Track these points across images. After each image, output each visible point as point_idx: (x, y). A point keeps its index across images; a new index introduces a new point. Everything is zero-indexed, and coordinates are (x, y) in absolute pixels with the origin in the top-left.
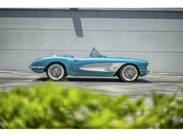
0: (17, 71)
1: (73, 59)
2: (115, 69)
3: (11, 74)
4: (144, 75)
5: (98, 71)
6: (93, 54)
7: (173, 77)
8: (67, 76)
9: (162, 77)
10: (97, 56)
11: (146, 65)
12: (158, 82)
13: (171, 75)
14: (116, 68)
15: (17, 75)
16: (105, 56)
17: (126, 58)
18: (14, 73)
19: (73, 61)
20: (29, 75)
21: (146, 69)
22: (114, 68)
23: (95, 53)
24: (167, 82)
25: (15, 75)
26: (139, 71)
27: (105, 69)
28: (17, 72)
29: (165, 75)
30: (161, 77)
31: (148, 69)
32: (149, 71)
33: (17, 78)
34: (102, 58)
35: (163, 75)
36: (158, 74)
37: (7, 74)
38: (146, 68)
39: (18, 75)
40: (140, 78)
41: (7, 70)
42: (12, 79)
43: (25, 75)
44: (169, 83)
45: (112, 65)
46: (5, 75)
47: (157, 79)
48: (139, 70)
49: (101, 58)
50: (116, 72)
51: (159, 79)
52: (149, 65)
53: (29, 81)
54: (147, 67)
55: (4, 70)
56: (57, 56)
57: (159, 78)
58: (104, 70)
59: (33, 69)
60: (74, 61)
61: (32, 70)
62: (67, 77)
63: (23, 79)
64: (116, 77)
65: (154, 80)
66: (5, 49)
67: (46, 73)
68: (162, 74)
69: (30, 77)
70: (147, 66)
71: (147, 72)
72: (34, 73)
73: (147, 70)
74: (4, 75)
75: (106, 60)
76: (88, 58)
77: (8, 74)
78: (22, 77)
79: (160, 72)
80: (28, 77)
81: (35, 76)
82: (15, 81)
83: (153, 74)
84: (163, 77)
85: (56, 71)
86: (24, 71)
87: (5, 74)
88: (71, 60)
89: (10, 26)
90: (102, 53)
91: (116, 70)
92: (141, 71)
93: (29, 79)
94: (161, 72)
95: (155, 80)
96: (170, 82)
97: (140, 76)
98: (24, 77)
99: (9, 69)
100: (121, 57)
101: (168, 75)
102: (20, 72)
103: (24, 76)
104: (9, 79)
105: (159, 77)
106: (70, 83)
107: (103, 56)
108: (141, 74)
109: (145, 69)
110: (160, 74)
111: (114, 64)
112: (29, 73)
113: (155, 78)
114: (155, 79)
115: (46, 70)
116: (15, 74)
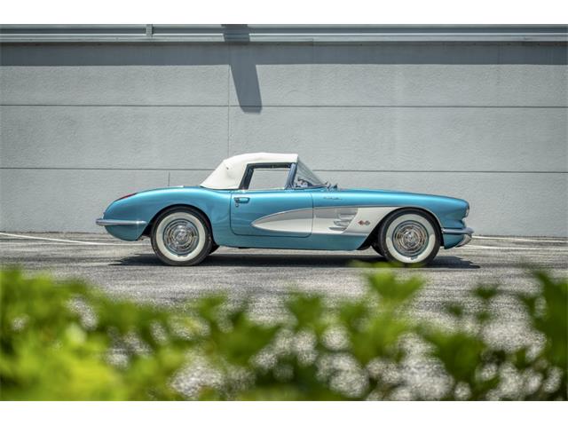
0: (62, 236)
1: (234, 196)
2: (364, 225)
3: (39, 245)
4: (456, 244)
5: (310, 234)
6: (296, 181)
7: (548, 251)
8: (219, 249)
9: (512, 250)
10: (309, 185)
11: (461, 212)
12: (494, 266)
13: (541, 244)
14: (367, 223)
15: (60, 249)
16: (336, 187)
17: (402, 191)
18: (51, 241)
19: (233, 201)
20: (96, 246)
21: (461, 226)
22: (361, 223)
23: (302, 178)
24: (524, 266)
25: (53, 248)
26: (441, 231)
27: (335, 226)
28: (62, 238)
30: (508, 250)
31: (468, 226)
32: (472, 232)
33: (55, 256)
34: (325, 192)
35: (518, 243)
37: (30, 244)
38: (461, 222)
39: (63, 246)
40: (442, 252)
41: (30, 233)
42: (40, 260)
43: (85, 246)
45: (355, 214)
46: (22, 247)
47: (495, 256)
48: (440, 228)
49: (319, 191)
50: (367, 235)
51: (499, 257)
52: (470, 212)
53: (91, 264)
54: (464, 220)
55: (22, 233)
56: (185, 187)
57: (501, 254)
58: (331, 229)
59: (110, 228)
60: (238, 201)
61: (106, 231)
62: (215, 252)
63: (73, 260)
64: (371, 252)
65: (485, 259)
66: (25, 166)
67: (149, 239)
69: (98, 253)
70: (465, 217)
71: (466, 236)
72: (113, 242)
73: (465, 227)
74: (17, 247)
75: (337, 199)
76: (281, 191)
77: (33, 243)
78: (71, 255)
79: (511, 236)
80: (91, 252)
81: (113, 251)
82: (48, 266)
83: (487, 242)
84: (515, 250)
85: (180, 234)
86: (84, 236)
87: (24, 244)
88: (227, 199)
89: (40, 97)
90: (324, 178)
91: (367, 230)
92: (445, 233)
93: (92, 259)
94: (514, 237)
95: (486, 261)
97: (445, 248)
98: (79, 254)
99: (40, 230)
100: (386, 188)
101: (532, 243)
102: (70, 239)
103: (80, 250)
104: (29, 261)
105: (502, 251)
106: (218, 271)
107: (328, 185)
108: (446, 243)
109: (459, 225)
110: (510, 243)
111: (360, 209)
112: (97, 241)
114: (488, 256)
115: (149, 231)
116: (54, 246)
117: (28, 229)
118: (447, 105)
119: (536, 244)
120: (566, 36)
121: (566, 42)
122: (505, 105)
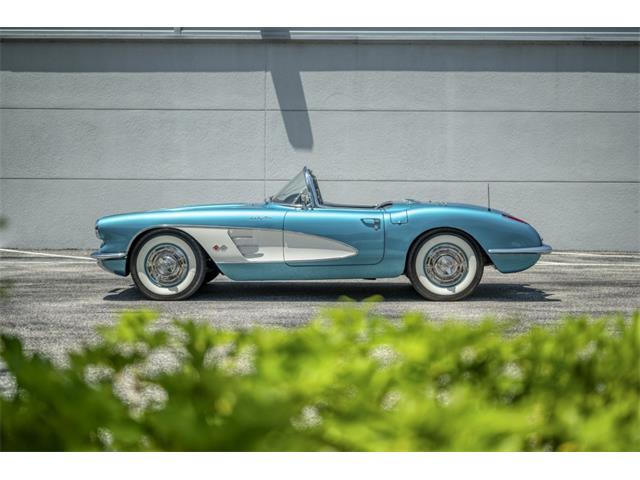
18: (80, 260)
24: (612, 284)
29: (589, 259)
36: (565, 256)
44: (621, 289)
55: (38, 250)
68: (579, 258)
79: (571, 251)
94: (573, 251)
96: (624, 284)
99: (56, 246)
110: (575, 258)
113: (563, 270)
114: (565, 274)
117: (42, 246)
118: (503, 109)
119: (605, 259)
120: (638, 35)
121: (638, 42)
122: (565, 109)
